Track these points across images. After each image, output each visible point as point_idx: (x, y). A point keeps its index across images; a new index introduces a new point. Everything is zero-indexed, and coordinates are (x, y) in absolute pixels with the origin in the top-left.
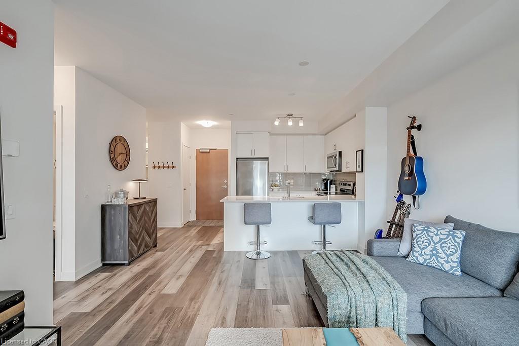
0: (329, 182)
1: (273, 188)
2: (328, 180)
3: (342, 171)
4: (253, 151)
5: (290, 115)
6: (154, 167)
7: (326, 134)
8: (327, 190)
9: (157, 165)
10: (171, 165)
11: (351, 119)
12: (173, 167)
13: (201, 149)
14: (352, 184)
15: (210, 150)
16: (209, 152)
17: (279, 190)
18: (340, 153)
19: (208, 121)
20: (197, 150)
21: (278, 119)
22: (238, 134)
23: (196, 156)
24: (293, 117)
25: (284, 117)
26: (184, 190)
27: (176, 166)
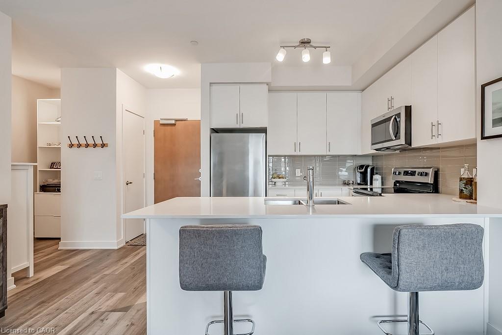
0: (369, 170)
1: (274, 180)
2: (368, 166)
3: (413, 146)
4: (240, 117)
5: (305, 43)
6: (71, 146)
7: (363, 90)
8: (367, 184)
9: (75, 142)
10: (99, 142)
11: (432, 37)
12: (103, 145)
13: (161, 119)
14: (431, 172)
15: (176, 120)
16: (174, 125)
17: (285, 185)
18: (408, 109)
19: (163, 65)
20: (156, 122)
21: (282, 49)
22: (214, 87)
23: (154, 131)
24: (312, 46)
25: (295, 47)
26: (127, 184)
27: (107, 144)
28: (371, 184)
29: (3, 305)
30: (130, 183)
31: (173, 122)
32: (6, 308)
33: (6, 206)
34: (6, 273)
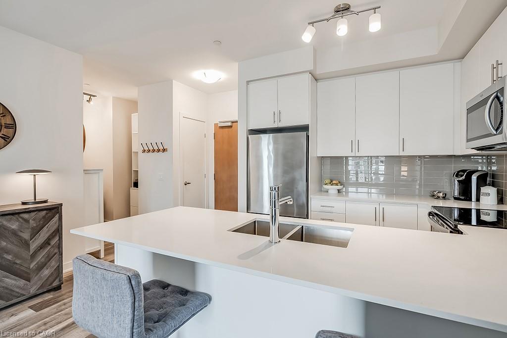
0: (474, 178)
2: (470, 174)
4: (278, 115)
5: (343, 10)
6: (144, 151)
7: (463, 57)
8: (470, 200)
9: (146, 149)
10: (161, 148)
12: (164, 150)
13: (220, 122)
15: (233, 122)
16: (231, 127)
19: (205, 71)
20: (216, 125)
21: (310, 26)
22: (251, 85)
23: (214, 134)
24: (353, 13)
25: (328, 20)
26: (186, 184)
27: (167, 149)
28: (478, 200)
29: (60, 281)
30: (188, 183)
31: (229, 124)
32: (62, 283)
33: (61, 205)
34: (62, 257)
